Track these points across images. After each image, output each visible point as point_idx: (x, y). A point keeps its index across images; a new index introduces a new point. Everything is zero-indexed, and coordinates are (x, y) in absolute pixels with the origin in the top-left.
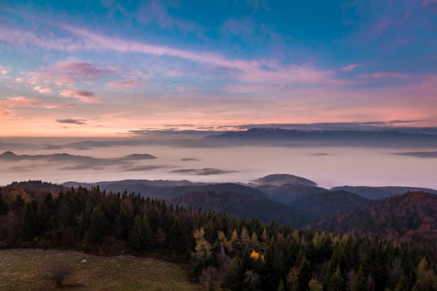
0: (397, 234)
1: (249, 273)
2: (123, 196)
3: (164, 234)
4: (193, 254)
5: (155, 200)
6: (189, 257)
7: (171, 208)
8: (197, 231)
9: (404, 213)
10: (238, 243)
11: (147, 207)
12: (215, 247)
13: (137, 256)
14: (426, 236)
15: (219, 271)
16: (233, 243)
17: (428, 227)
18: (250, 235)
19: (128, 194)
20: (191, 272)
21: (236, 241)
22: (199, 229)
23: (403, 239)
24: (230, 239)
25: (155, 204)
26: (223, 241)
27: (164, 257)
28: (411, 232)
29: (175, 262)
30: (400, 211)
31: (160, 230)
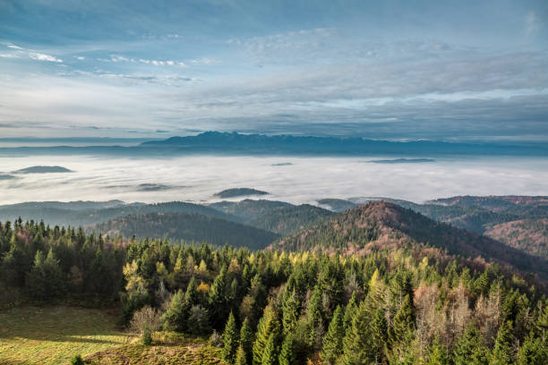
0: (358, 246)
1: (195, 308)
2: (16, 225)
3: (80, 274)
4: (123, 294)
5: (66, 229)
6: (117, 299)
7: (91, 239)
8: (128, 265)
9: (365, 225)
10: (183, 275)
11: (55, 239)
12: (152, 282)
13: (41, 306)
14: (384, 247)
15: (156, 311)
16: (176, 276)
17: (386, 237)
18: (198, 264)
19: (24, 223)
20: (120, 317)
21: (180, 273)
22: (131, 263)
23: (362, 252)
24: (173, 271)
25: (67, 234)
26: (163, 274)
27: (82, 303)
28: (371, 244)
29: (99, 307)
30: (362, 223)
31: (74, 269)
